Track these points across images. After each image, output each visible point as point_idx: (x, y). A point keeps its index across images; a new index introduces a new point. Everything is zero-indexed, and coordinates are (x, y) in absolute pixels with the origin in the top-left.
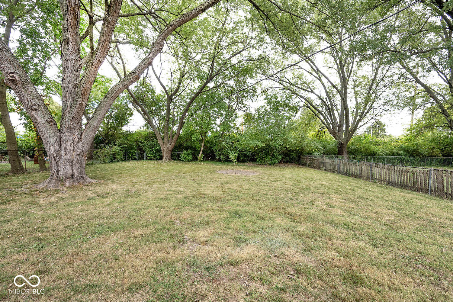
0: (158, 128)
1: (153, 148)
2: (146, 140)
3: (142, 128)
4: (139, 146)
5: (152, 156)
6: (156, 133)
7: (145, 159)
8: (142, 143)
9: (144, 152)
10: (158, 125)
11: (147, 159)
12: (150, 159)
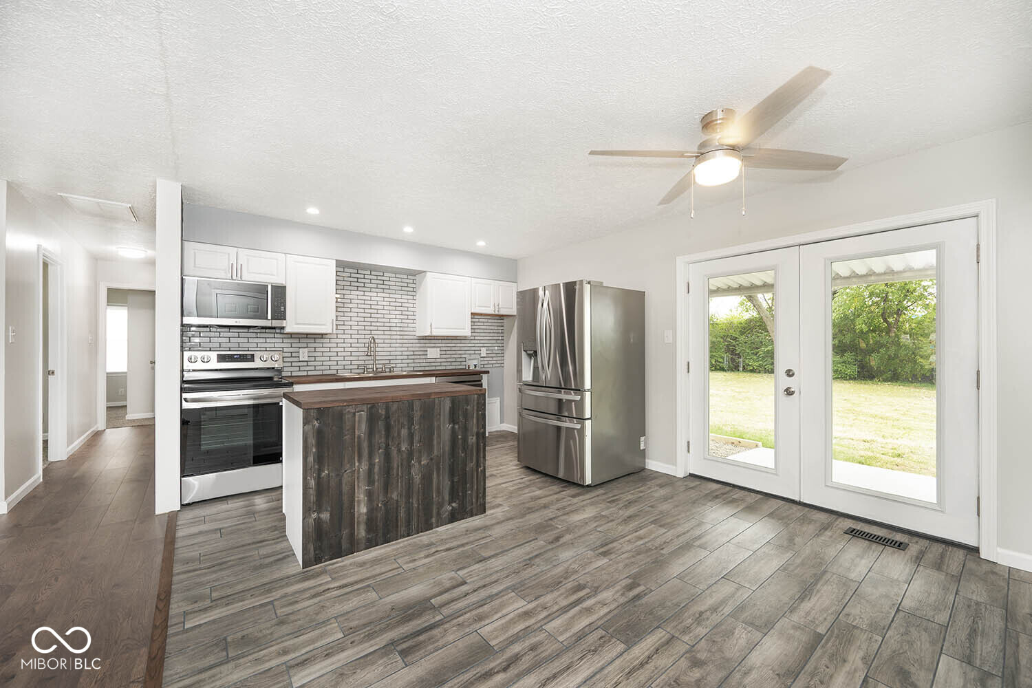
0: (770, 308)
1: (757, 348)
2: (742, 333)
3: (734, 310)
4: (727, 346)
5: (757, 364)
6: (765, 319)
7: (741, 369)
8: (735, 339)
9: (740, 357)
10: (770, 302)
11: (744, 370)
12: (753, 371)
